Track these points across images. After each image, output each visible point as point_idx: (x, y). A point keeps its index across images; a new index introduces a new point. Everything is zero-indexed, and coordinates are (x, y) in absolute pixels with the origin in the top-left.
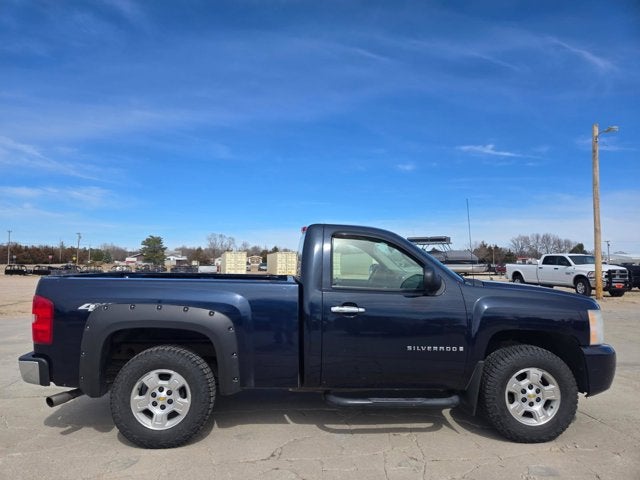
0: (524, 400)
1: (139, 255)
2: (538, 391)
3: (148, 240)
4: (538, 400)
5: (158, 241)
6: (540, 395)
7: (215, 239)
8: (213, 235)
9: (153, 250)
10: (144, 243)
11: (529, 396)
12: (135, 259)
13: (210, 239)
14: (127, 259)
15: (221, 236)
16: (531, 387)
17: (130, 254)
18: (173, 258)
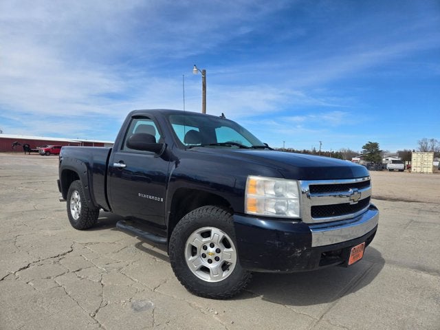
0: (204, 256)
1: (363, 157)
2: (218, 251)
3: (367, 145)
4: (217, 259)
5: (375, 145)
6: (219, 255)
7: (426, 143)
8: (425, 139)
9: (372, 154)
10: (364, 147)
11: (209, 253)
12: (359, 159)
13: (421, 143)
14: (353, 159)
15: (432, 140)
16: (212, 245)
17: (355, 155)
18: (390, 159)
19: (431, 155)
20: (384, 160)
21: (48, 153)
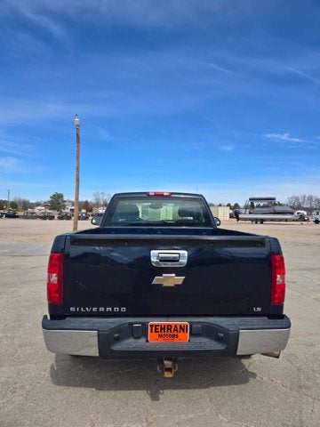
1: (47, 206)
3: (54, 195)
5: (60, 196)
13: (95, 195)
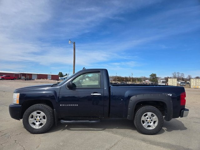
1: (150, 80)
3: (152, 75)
5: (155, 75)
7: (176, 74)
8: (175, 73)
9: (154, 78)
10: (150, 76)
12: (148, 81)
13: (173, 74)
14: (146, 81)
15: (178, 73)
17: (147, 79)
18: (161, 81)
19: (176, 79)
20: (159, 81)
21: (3, 79)
